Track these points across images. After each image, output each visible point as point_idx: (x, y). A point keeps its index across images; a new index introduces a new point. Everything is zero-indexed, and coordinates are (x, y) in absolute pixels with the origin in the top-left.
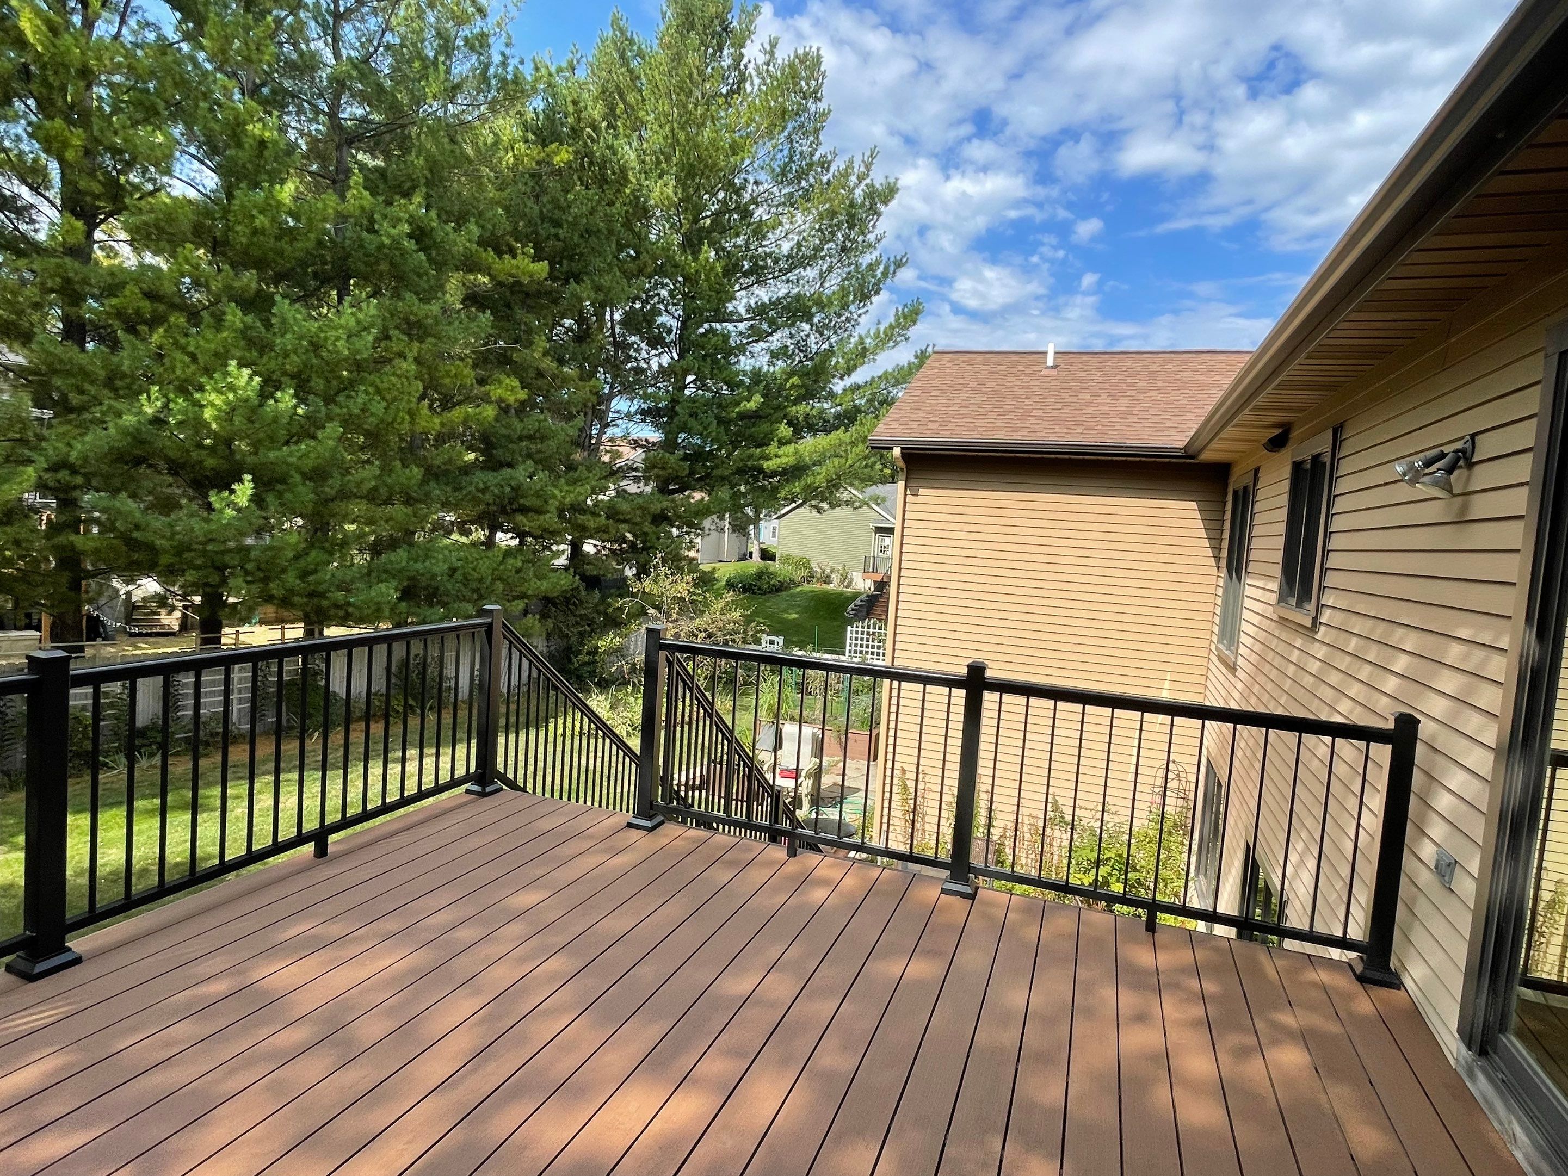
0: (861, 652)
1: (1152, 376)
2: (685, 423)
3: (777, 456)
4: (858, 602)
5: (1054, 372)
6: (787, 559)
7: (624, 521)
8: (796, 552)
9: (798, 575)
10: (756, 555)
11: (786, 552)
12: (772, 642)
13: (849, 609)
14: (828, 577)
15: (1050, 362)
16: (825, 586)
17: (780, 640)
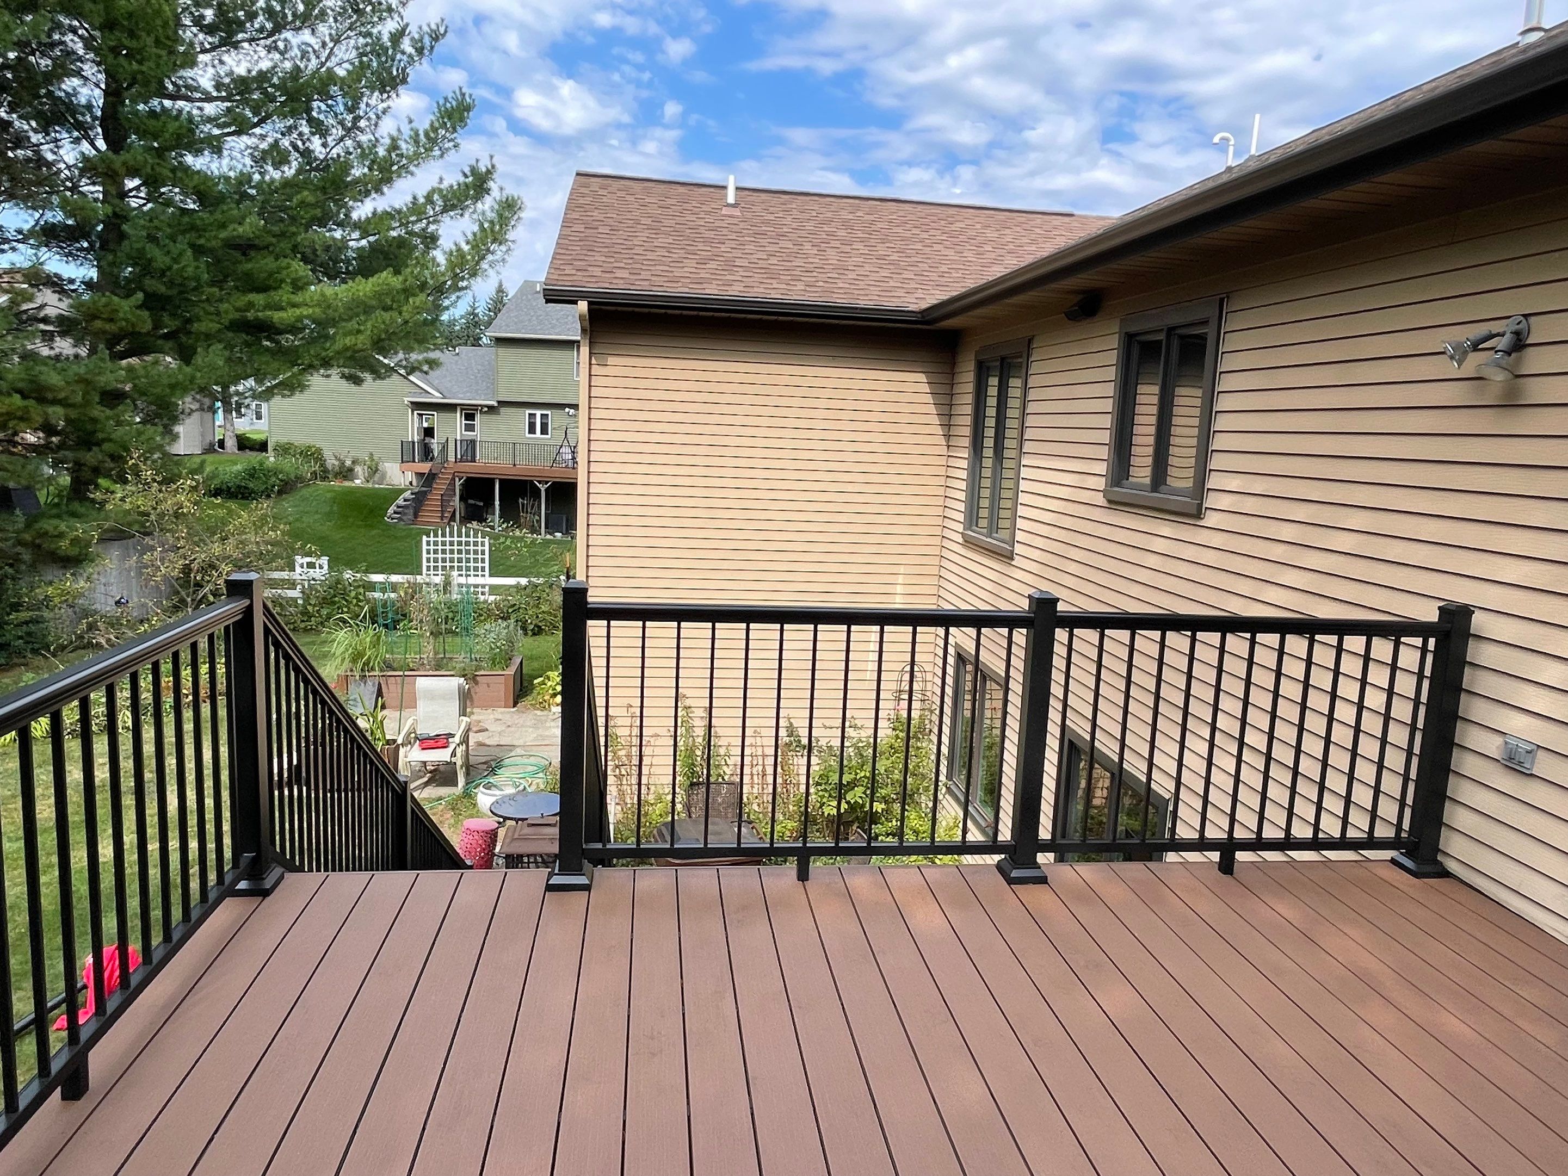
0: (444, 568)
1: (846, 224)
2: (141, 251)
3: (294, 306)
4: (400, 501)
5: (737, 212)
6: (284, 450)
7: (55, 402)
8: (300, 439)
9: (307, 470)
10: (231, 443)
11: (284, 440)
12: (311, 565)
13: (390, 511)
14: (351, 470)
15: (731, 199)
16: (347, 484)
17: (324, 560)
